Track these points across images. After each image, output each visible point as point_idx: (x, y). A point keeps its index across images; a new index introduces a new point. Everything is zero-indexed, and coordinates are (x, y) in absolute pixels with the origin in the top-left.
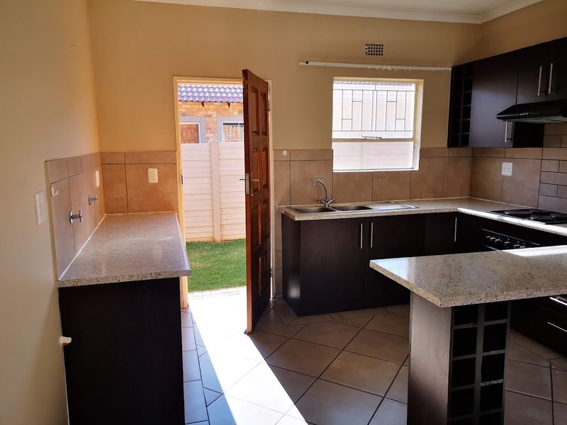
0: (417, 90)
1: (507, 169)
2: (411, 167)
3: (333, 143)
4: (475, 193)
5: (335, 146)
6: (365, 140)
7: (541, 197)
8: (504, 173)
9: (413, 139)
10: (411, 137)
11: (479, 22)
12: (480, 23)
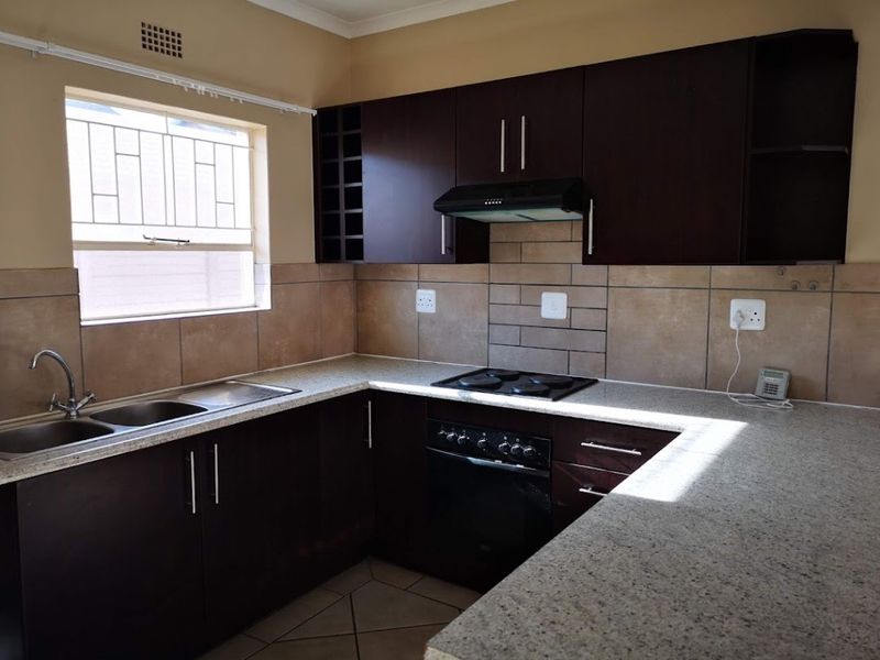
0: (252, 147)
1: (426, 301)
2: (252, 303)
3: (76, 254)
4: (366, 345)
5: (81, 259)
6: (151, 245)
7: (493, 348)
8: (420, 308)
9: (252, 247)
10: (248, 241)
11: (349, 35)
12: (350, 37)
